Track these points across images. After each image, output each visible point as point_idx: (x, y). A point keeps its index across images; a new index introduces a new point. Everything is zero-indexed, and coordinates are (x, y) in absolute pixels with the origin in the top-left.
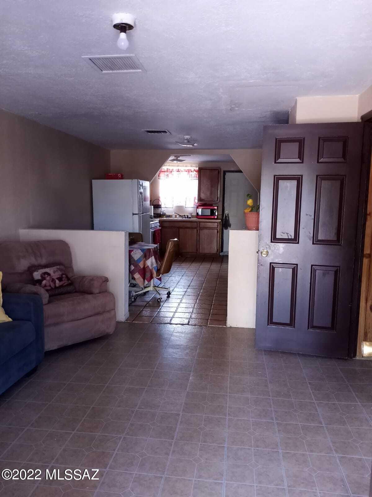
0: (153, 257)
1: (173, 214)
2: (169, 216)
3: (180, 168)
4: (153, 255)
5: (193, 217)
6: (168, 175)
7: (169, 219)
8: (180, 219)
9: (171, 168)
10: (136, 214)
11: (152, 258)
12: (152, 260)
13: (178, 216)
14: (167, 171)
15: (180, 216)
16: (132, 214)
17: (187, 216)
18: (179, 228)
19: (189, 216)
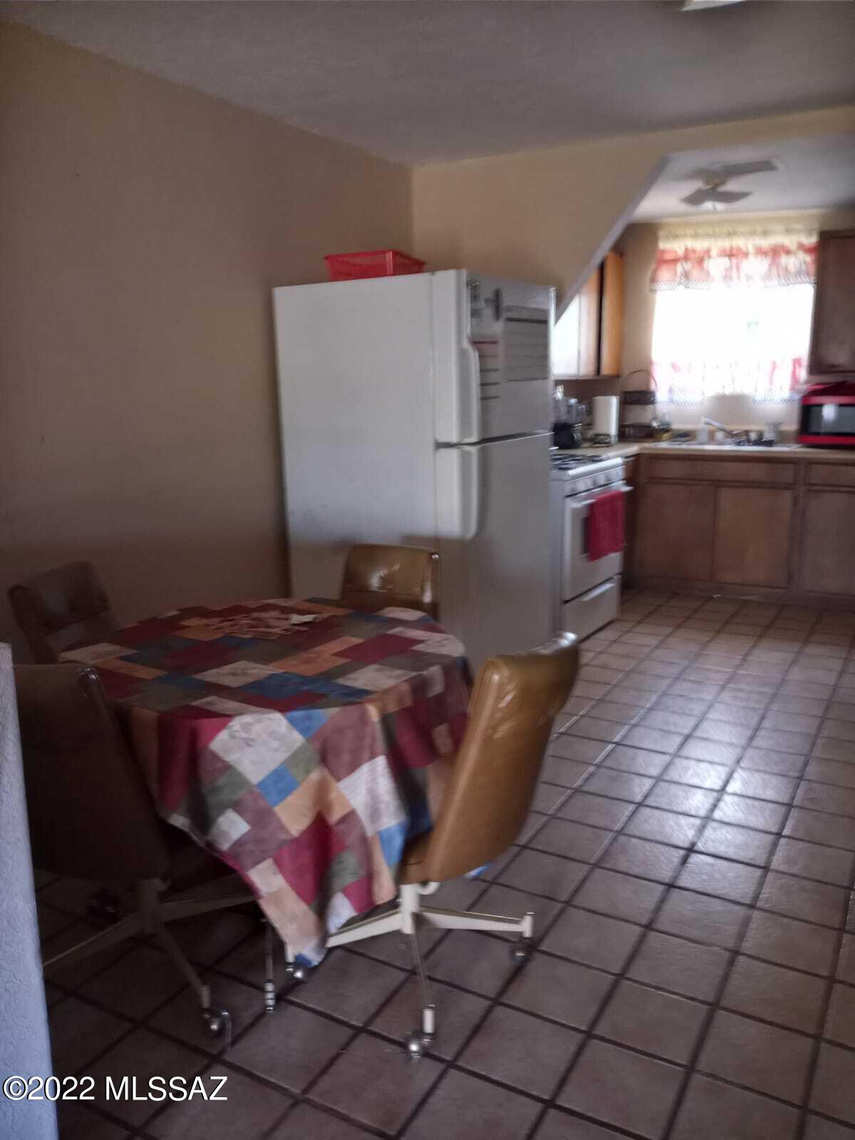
0: (381, 762)
1: (700, 426)
2: (686, 435)
3: (738, 242)
4: (380, 744)
5: (782, 438)
6: (686, 275)
7: (684, 446)
8: (729, 448)
9: (699, 245)
10: (449, 445)
11: (373, 771)
12: (374, 780)
13: (720, 435)
14: (686, 258)
15: (730, 434)
16: (431, 445)
17: (761, 434)
18: (718, 484)
19: (768, 436)
